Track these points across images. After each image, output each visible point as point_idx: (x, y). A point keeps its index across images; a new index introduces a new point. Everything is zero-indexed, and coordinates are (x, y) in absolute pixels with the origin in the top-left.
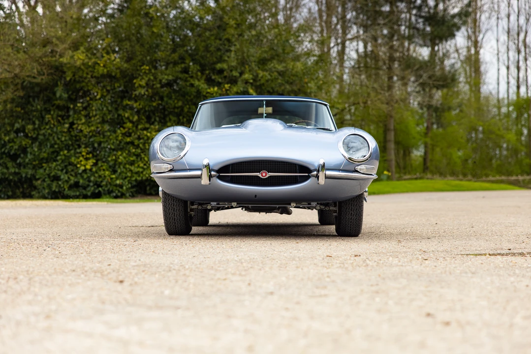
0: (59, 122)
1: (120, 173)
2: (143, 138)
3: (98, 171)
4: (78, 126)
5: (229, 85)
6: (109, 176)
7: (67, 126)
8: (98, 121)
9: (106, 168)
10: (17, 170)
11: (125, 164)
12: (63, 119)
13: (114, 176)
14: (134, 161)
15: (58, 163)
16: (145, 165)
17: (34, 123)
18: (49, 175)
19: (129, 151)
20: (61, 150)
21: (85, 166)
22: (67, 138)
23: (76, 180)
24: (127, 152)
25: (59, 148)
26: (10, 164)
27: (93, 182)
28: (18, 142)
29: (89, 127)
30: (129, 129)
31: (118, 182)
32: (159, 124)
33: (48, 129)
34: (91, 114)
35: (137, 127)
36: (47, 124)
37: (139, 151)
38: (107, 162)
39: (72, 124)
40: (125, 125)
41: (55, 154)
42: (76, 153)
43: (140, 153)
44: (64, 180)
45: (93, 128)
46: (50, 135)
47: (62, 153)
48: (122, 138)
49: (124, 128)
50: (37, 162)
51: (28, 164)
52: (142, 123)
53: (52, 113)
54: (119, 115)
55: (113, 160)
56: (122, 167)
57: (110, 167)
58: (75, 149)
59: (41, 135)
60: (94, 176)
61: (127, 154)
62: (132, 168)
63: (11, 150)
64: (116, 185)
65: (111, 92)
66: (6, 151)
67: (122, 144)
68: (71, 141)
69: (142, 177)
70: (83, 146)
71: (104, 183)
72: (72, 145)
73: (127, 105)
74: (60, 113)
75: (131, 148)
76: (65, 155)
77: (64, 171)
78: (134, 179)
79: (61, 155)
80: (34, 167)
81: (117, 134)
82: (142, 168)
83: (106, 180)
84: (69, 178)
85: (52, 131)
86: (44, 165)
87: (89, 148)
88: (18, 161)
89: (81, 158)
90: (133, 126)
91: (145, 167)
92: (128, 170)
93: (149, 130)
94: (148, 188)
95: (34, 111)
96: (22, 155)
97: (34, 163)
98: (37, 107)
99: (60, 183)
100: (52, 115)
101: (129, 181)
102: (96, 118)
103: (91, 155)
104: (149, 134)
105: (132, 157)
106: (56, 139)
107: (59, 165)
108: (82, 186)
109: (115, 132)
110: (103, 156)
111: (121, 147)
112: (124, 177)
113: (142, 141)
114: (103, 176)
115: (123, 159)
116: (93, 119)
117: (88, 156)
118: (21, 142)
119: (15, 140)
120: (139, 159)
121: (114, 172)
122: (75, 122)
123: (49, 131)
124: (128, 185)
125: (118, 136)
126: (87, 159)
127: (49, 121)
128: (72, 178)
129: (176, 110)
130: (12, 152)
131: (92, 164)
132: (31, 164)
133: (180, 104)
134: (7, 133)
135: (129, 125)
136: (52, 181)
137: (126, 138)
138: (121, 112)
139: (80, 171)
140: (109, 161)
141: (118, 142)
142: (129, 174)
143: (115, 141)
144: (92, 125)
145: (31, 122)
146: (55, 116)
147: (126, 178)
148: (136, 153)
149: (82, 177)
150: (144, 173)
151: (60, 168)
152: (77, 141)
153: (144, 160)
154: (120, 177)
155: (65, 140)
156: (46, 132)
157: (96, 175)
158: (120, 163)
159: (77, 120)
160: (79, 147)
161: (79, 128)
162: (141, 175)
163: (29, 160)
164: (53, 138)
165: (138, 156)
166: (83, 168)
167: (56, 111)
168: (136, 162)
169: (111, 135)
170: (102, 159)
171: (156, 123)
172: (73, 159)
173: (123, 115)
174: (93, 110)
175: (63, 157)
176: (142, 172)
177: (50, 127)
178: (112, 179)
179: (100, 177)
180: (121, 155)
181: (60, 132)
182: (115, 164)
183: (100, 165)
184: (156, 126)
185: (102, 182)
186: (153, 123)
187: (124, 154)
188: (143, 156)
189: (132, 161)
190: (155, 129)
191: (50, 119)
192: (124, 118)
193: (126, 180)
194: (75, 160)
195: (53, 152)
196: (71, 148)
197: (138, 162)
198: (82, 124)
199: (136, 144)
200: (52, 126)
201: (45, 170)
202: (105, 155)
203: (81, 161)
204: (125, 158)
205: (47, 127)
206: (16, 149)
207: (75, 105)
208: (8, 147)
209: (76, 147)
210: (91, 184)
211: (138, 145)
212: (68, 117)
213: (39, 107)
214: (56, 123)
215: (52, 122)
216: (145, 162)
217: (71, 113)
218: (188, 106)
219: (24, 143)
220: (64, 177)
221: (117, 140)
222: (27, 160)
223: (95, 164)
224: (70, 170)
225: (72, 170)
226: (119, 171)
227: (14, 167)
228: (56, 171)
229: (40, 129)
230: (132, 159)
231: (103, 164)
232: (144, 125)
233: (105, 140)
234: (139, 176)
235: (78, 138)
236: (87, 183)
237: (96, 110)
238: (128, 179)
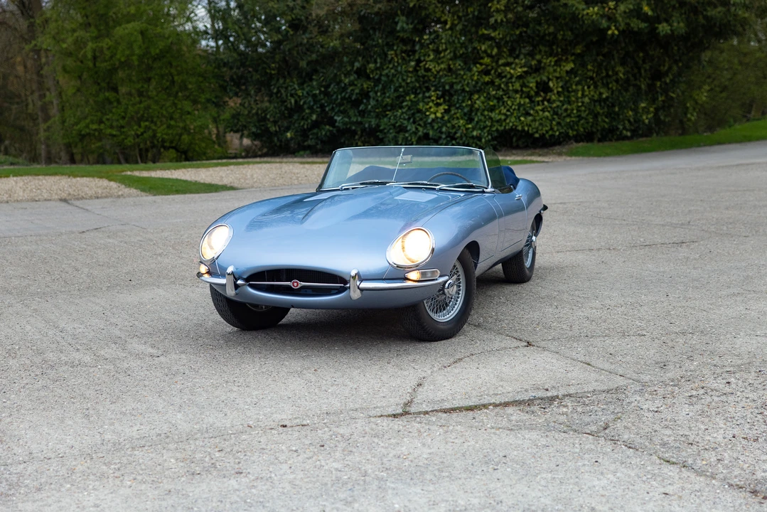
0: (403, 59)
1: (477, 122)
2: (505, 76)
3: (451, 119)
4: (426, 64)
5: (614, 3)
6: (464, 126)
7: (413, 63)
8: (449, 57)
9: (461, 116)
10: (359, 119)
11: (484, 110)
12: (409, 56)
13: (470, 126)
14: (494, 106)
15: (404, 110)
16: (508, 110)
17: (376, 62)
18: (394, 125)
19: (488, 93)
20: (408, 94)
21: (435, 113)
22: (413, 79)
23: (425, 131)
24: (485, 95)
25: (404, 91)
26: (351, 112)
27: (445, 133)
28: (359, 85)
29: (439, 64)
30: (487, 66)
31: (475, 133)
32: (525, 58)
33: (392, 68)
34: (441, 49)
35: (497, 62)
36: (390, 62)
37: (501, 93)
38: (461, 108)
39: (419, 61)
40: (481, 61)
41: (401, 99)
42: (424, 97)
43: (502, 96)
44: (411, 131)
45: (442, 66)
46: (394, 76)
47: (408, 98)
48: (479, 77)
49: (481, 64)
50: (381, 110)
51: (370, 111)
52: (503, 56)
53: (395, 48)
54: (475, 48)
55: (469, 105)
56: (479, 114)
57: (465, 114)
58: (424, 93)
59: (384, 75)
60: (446, 126)
61: (485, 97)
62: (493, 115)
63: (352, 94)
64: (473, 137)
65: (463, 19)
66: (347, 96)
67: (479, 84)
68: (418, 82)
69: (505, 127)
70: (433, 89)
71: (458, 135)
72: (420, 87)
73: (483, 34)
74: (404, 48)
75: (491, 89)
76: (411, 100)
77: (412, 120)
78: (494, 129)
79: (407, 101)
80: (377, 116)
81: (473, 73)
82: (505, 114)
83: (460, 131)
84: (417, 129)
85: (396, 71)
86: (388, 113)
87: (439, 91)
88: (361, 108)
89: (431, 104)
90: (492, 62)
91: (509, 113)
92: (487, 117)
93: (513, 66)
94: (514, 139)
95: (375, 46)
96: (365, 101)
97: (377, 110)
98: (378, 41)
99: (407, 135)
100: (396, 51)
101: (488, 131)
102: (446, 53)
103: (442, 100)
104: (512, 71)
105: (492, 101)
106: (400, 80)
107: (405, 113)
108: (432, 139)
109: (470, 70)
110: (456, 100)
111: (478, 88)
112: (482, 127)
113: (504, 80)
114: (456, 126)
115: (481, 105)
116: (442, 55)
117: (438, 101)
118: (362, 85)
119: (356, 83)
120: (501, 103)
121: (470, 120)
122: (422, 58)
123: (393, 71)
124: (487, 136)
125: (474, 75)
126: (438, 105)
127: (392, 58)
128: (420, 129)
129: (547, 38)
130: (354, 97)
131: (443, 111)
132: (374, 112)
133: (552, 29)
134: (347, 74)
135: (487, 60)
136: (398, 133)
137: (484, 76)
138: (476, 44)
139: (430, 121)
140: (464, 107)
141: (474, 83)
142: (488, 123)
143: (470, 81)
144: (442, 63)
145: (373, 59)
146: (398, 52)
147: (485, 128)
148: (497, 96)
149: (433, 127)
150: (508, 121)
151: (407, 117)
152: (424, 83)
153: (508, 105)
154: (478, 126)
155: (411, 82)
156: (390, 72)
157: (449, 125)
158: (478, 110)
159: (424, 56)
160: (428, 89)
161: (427, 66)
162: (504, 124)
163: (372, 107)
164: (398, 80)
165: (499, 99)
166: (433, 116)
167: (401, 45)
168: (497, 107)
169: (464, 74)
170: (455, 105)
171: (522, 56)
172: (421, 106)
173: (479, 48)
174: (442, 43)
175: (409, 103)
176: (505, 120)
177: (394, 65)
178: (467, 129)
179: (453, 127)
180: (477, 99)
181: (405, 72)
182: (471, 111)
183: (453, 112)
184: (522, 60)
185: (456, 133)
186: (517, 57)
187: (482, 98)
188: (506, 99)
189: (492, 106)
190: (520, 64)
191: (393, 56)
192: (480, 52)
193: (485, 131)
194: (423, 106)
195: (398, 97)
196: (418, 91)
197: (499, 107)
198: (431, 61)
199: (496, 84)
200: (396, 64)
201: (390, 118)
202: (458, 99)
203: (430, 108)
204: (483, 103)
205: (391, 66)
206: (357, 94)
207: (421, 38)
208: (349, 91)
209: (424, 89)
210: (444, 136)
211: (500, 85)
212: (414, 52)
213: (380, 41)
214: (400, 61)
215: (396, 60)
216: (508, 107)
217: (417, 47)
218: (562, 33)
219: (365, 86)
220: (411, 127)
221: (472, 80)
222: (370, 107)
223: (447, 111)
224: (418, 119)
225: (421, 119)
226: (476, 119)
227: (355, 115)
228: (401, 120)
229: (383, 69)
230: (491, 103)
231: (456, 111)
232: (506, 59)
233: (458, 81)
234: (501, 126)
235: (426, 78)
236: (439, 135)
237: (445, 43)
238: (488, 128)
